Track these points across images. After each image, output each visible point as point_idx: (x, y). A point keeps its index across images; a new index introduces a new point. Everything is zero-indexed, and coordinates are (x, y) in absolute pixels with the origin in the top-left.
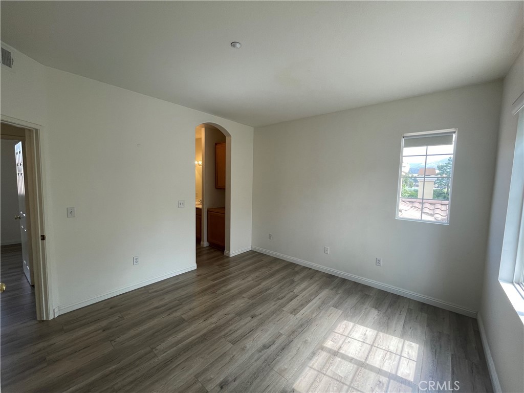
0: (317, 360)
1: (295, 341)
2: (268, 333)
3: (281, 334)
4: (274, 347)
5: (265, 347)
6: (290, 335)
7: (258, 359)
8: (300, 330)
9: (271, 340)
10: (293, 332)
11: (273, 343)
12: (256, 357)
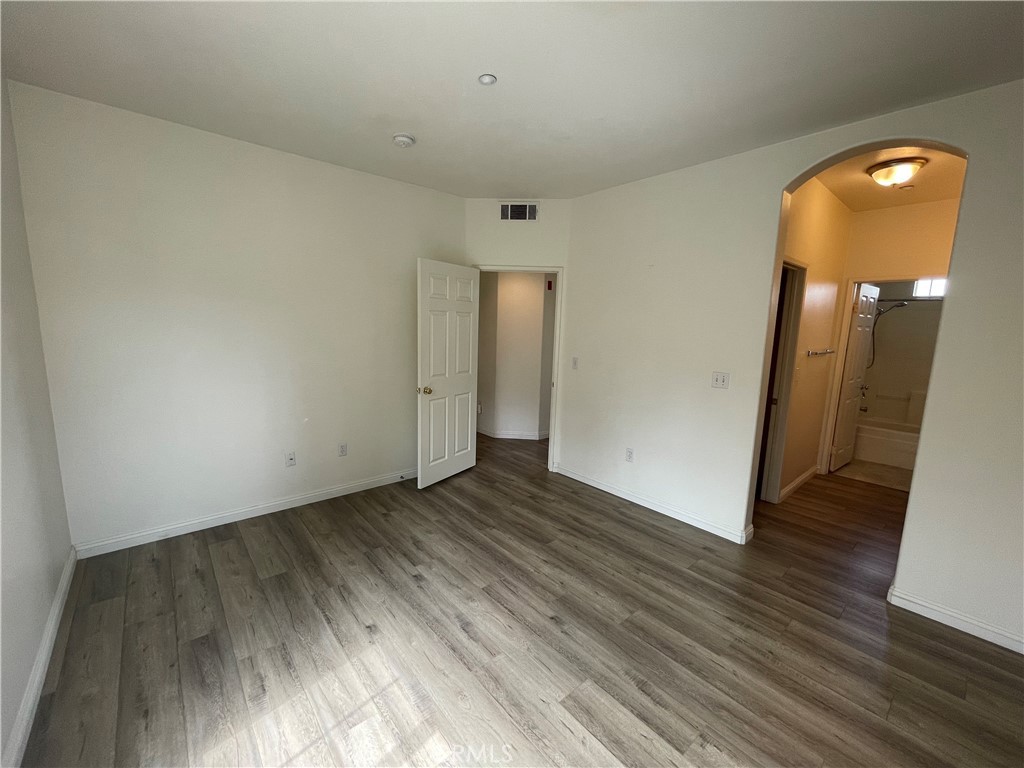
0: (408, 699)
1: (468, 675)
2: (502, 636)
3: (493, 655)
4: (462, 636)
5: (466, 626)
6: (487, 670)
7: (444, 613)
8: (501, 696)
9: (480, 634)
10: (496, 680)
11: (474, 638)
12: (448, 610)
